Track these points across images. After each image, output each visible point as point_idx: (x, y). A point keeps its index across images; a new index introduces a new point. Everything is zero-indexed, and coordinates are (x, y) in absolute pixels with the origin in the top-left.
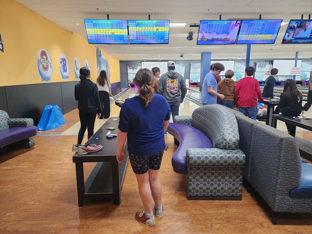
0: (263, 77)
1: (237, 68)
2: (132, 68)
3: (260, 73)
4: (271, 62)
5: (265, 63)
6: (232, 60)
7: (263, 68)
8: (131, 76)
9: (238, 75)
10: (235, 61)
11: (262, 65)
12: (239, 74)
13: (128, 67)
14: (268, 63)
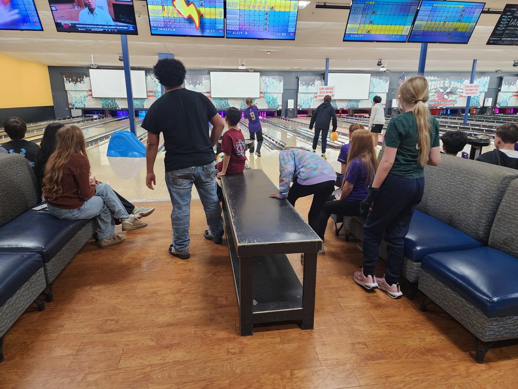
0: (311, 102)
1: (267, 86)
2: (73, 81)
3: (306, 95)
4: (323, 76)
5: (313, 77)
6: (255, 71)
7: (310, 86)
8: (73, 96)
9: (269, 98)
10: (263, 73)
11: (308, 82)
12: (271, 95)
13: (65, 79)
14: (319, 77)
